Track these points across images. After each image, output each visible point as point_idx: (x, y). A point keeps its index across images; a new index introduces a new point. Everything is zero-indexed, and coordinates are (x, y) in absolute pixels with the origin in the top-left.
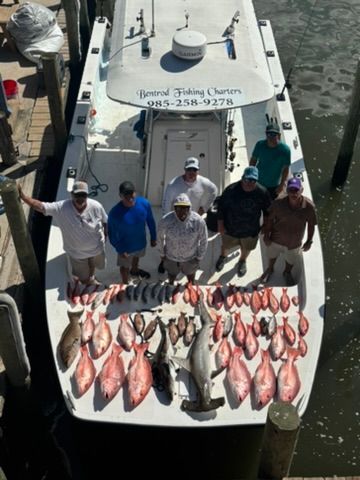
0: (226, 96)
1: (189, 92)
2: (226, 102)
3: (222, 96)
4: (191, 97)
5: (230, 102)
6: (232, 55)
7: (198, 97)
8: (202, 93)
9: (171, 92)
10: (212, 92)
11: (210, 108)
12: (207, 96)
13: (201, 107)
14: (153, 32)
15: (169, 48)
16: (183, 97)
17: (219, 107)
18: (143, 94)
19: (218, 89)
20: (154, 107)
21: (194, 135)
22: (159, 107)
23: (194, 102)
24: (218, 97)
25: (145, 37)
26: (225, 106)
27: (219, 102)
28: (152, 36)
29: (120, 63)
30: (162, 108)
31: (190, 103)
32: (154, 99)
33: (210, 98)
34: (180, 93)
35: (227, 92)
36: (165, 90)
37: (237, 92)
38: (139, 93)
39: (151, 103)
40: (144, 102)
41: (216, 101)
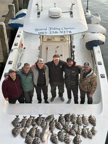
0: (69, 30)
1: (55, 29)
2: (69, 32)
3: (67, 30)
6: (72, 16)
7: (58, 31)
8: (60, 29)
9: (48, 29)
10: (63, 29)
11: (63, 34)
12: (61, 30)
13: (59, 34)
14: (42, 9)
16: (52, 31)
17: (66, 34)
18: (37, 30)
19: (66, 28)
20: (41, 34)
21: (58, 47)
22: (43, 34)
24: (65, 30)
25: (39, 11)
26: (68, 33)
27: (66, 32)
28: (42, 11)
29: (29, 19)
30: (44, 34)
31: (55, 32)
32: (41, 31)
33: (63, 31)
34: (51, 29)
35: (69, 29)
36: (45, 28)
37: (73, 29)
38: (35, 29)
39: (40, 33)
40: (37, 33)
41: (65, 32)
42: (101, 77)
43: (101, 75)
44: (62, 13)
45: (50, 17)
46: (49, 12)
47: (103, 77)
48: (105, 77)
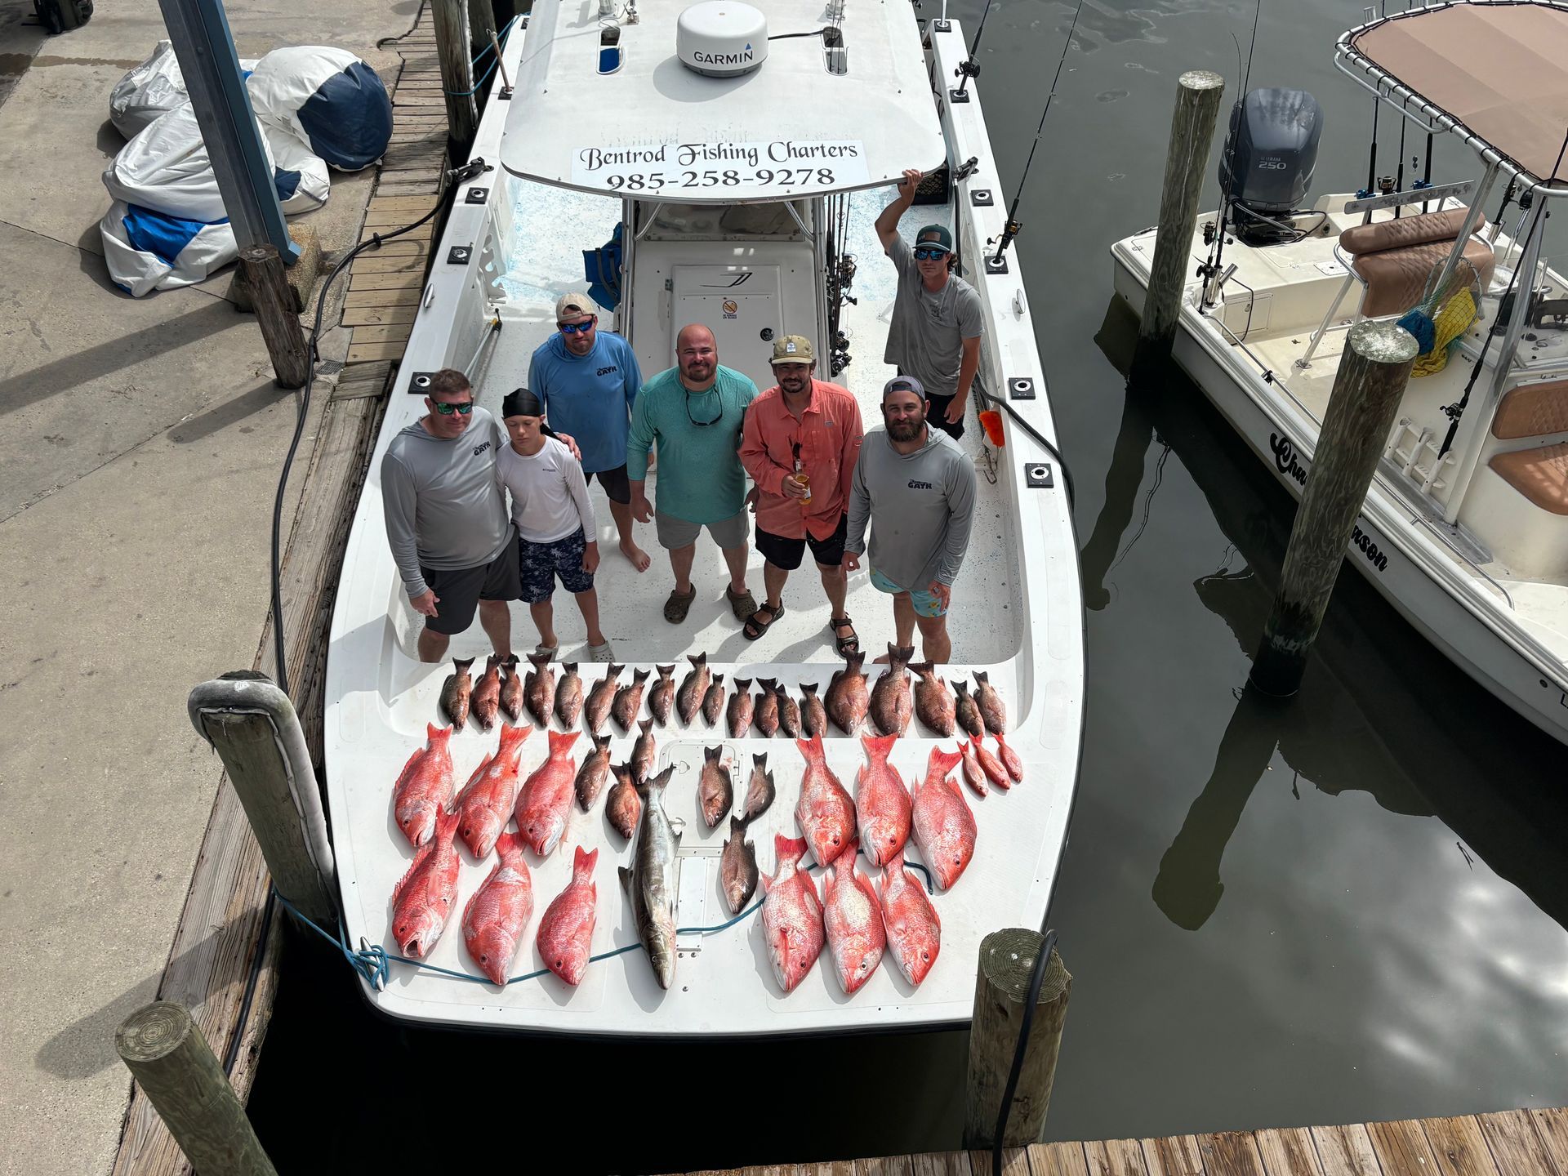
0: (817, 162)
1: (719, 153)
2: (815, 176)
3: (805, 163)
4: (721, 166)
5: (826, 175)
6: (837, 65)
7: (741, 166)
8: (753, 156)
9: (671, 153)
10: (780, 152)
11: (774, 190)
12: (765, 163)
13: (749, 190)
14: (631, 13)
15: (669, 47)
16: (700, 166)
17: (796, 190)
18: (596, 159)
19: (797, 145)
20: (624, 189)
22: (637, 190)
23: (732, 178)
24: (794, 164)
25: (612, 24)
26: (813, 186)
27: (795, 177)
28: (631, 22)
29: (541, 87)
30: (645, 191)
31: (721, 178)
32: (626, 170)
33: (774, 167)
34: (694, 154)
35: (818, 153)
36: (656, 149)
37: (846, 153)
38: (586, 156)
39: (616, 181)
40: (598, 180)
41: (790, 174)
42: (1030, 486)
43: (1028, 468)
44: (769, 39)
45: (687, 67)
46: (682, 31)
47: (1038, 480)
48: (1051, 486)
